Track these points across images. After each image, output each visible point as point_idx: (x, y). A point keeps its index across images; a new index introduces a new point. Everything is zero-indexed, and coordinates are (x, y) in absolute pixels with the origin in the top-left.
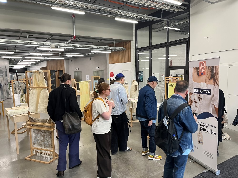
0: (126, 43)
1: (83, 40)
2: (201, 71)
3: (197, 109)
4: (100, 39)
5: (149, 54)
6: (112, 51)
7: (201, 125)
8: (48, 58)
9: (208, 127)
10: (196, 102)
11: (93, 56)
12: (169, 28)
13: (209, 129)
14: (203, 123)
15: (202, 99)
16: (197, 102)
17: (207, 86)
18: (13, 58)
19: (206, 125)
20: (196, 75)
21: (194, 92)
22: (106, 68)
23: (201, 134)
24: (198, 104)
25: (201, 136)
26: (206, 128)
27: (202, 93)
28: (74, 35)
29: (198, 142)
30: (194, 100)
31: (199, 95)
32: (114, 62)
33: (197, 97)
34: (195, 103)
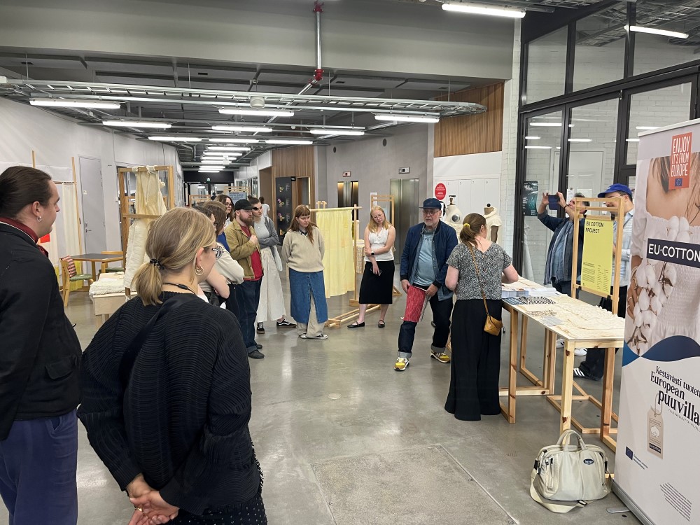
0: (489, 87)
1: (349, 82)
2: (677, 171)
3: (654, 321)
4: (403, 79)
5: (560, 125)
6: (441, 118)
7: (662, 383)
8: (267, 142)
9: (681, 394)
10: (651, 293)
11: (390, 135)
12: (633, 28)
13: (686, 403)
14: (669, 377)
15: (674, 282)
16: (654, 295)
17: (690, 233)
18: (183, 142)
19: (676, 386)
20: (657, 186)
21: (649, 256)
22: (425, 173)
23: (657, 418)
24: (658, 301)
25: (659, 425)
26: (678, 399)
27: (674, 260)
28: (316, 68)
29: (646, 445)
30: (646, 286)
31: (664, 268)
32: (448, 153)
33: (656, 273)
34: (649, 295)
